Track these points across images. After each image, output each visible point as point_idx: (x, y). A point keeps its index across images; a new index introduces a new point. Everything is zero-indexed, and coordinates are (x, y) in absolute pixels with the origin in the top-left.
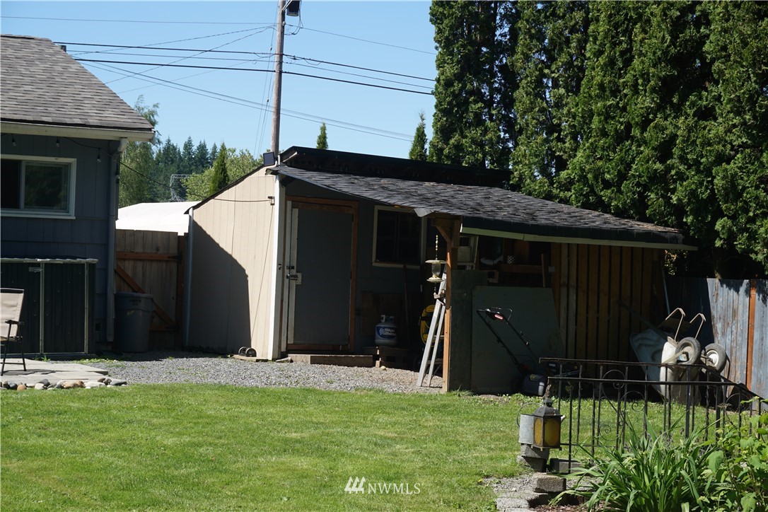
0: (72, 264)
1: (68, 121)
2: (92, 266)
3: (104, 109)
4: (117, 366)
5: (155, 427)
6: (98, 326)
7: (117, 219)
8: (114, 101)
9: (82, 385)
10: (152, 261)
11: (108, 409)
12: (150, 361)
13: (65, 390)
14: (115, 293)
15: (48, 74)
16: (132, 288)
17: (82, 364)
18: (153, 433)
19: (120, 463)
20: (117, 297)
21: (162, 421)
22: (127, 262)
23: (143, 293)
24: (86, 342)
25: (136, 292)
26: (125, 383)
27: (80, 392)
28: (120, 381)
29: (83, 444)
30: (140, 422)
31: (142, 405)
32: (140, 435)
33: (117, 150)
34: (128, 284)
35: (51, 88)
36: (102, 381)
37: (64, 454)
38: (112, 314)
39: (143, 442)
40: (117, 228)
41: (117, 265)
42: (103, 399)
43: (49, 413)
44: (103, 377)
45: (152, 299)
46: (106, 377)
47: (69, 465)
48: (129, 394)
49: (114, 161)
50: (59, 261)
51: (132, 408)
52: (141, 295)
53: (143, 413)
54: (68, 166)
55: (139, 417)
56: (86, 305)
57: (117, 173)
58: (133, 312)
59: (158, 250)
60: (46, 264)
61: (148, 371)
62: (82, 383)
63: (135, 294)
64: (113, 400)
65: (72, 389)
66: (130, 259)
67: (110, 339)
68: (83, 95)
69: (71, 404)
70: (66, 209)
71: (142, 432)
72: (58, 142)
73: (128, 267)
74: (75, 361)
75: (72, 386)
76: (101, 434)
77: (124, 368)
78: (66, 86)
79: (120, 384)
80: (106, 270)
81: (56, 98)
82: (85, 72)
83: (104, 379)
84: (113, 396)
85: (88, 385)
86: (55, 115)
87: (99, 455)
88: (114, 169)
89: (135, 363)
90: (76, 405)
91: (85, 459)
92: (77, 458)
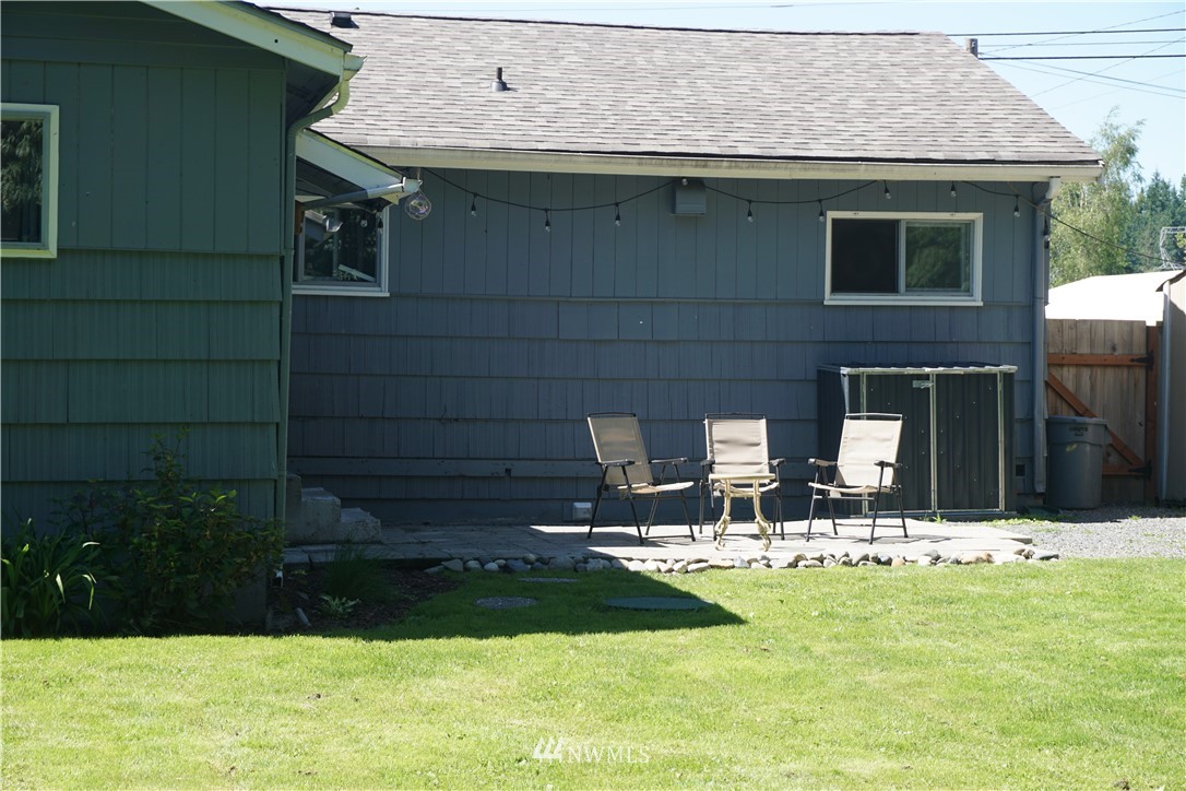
0: (978, 375)
1: (969, 157)
2: (1008, 377)
3: (1024, 135)
4: (1049, 531)
5: (1095, 624)
6: (1019, 469)
7: (1046, 303)
8: (1041, 120)
9: (989, 560)
10: (1106, 366)
11: (1025, 596)
12: (1102, 522)
13: (962, 566)
14: (1047, 417)
15: (940, 87)
16: (1075, 410)
17: (995, 526)
18: (1091, 635)
19: (1035, 678)
20: (1049, 423)
21: (1108, 615)
22: (1065, 369)
23: (1093, 416)
24: (1002, 493)
25: (1081, 415)
26: (1057, 557)
27: (985, 569)
28: (1048, 553)
29: (981, 648)
30: (1072, 617)
31: (1080, 590)
32: (1070, 636)
33: (1044, 197)
34: (1069, 404)
35: (943, 108)
36: (1020, 552)
37: (950, 663)
38: (1042, 451)
39: (1074, 647)
40: (1048, 317)
41: (1050, 374)
42: (1019, 581)
43: (935, 601)
44: (1022, 546)
45: (1106, 426)
46: (1027, 548)
47: (956, 679)
48: (1060, 574)
49: (1041, 214)
50: (957, 370)
51: (1063, 594)
52: (1087, 420)
53: (1080, 603)
54: (969, 225)
55: (1072, 609)
56: (1001, 437)
57: (1046, 232)
58: (1075, 446)
59: (1114, 349)
60: (939, 376)
61: (1096, 538)
62: (989, 555)
63: (1079, 419)
64: (1034, 582)
65: (973, 566)
66: (1069, 365)
67: (1041, 488)
68: (993, 114)
69: (970, 588)
70: (969, 292)
71: (1073, 633)
72: (953, 189)
73: (1068, 377)
74: (985, 523)
75: (973, 560)
76: (1010, 634)
77: (1058, 533)
78: (967, 102)
79: (1048, 558)
80: (1031, 382)
81: (950, 123)
82: (995, 79)
83: (1023, 551)
84: (1035, 577)
85: (998, 559)
86: (947, 148)
87: (1004, 666)
88: (1040, 226)
89: (1078, 525)
90: (979, 589)
91: (981, 671)
92: (969, 670)
